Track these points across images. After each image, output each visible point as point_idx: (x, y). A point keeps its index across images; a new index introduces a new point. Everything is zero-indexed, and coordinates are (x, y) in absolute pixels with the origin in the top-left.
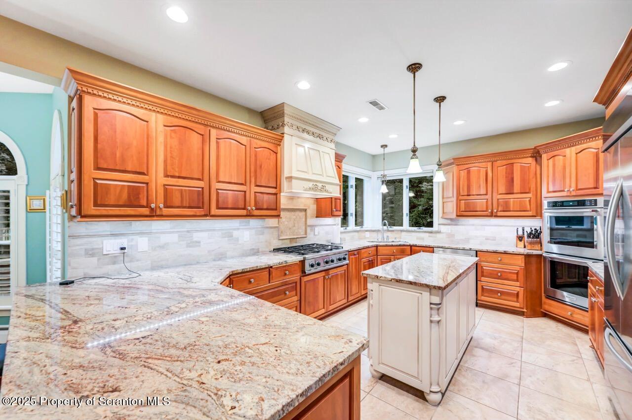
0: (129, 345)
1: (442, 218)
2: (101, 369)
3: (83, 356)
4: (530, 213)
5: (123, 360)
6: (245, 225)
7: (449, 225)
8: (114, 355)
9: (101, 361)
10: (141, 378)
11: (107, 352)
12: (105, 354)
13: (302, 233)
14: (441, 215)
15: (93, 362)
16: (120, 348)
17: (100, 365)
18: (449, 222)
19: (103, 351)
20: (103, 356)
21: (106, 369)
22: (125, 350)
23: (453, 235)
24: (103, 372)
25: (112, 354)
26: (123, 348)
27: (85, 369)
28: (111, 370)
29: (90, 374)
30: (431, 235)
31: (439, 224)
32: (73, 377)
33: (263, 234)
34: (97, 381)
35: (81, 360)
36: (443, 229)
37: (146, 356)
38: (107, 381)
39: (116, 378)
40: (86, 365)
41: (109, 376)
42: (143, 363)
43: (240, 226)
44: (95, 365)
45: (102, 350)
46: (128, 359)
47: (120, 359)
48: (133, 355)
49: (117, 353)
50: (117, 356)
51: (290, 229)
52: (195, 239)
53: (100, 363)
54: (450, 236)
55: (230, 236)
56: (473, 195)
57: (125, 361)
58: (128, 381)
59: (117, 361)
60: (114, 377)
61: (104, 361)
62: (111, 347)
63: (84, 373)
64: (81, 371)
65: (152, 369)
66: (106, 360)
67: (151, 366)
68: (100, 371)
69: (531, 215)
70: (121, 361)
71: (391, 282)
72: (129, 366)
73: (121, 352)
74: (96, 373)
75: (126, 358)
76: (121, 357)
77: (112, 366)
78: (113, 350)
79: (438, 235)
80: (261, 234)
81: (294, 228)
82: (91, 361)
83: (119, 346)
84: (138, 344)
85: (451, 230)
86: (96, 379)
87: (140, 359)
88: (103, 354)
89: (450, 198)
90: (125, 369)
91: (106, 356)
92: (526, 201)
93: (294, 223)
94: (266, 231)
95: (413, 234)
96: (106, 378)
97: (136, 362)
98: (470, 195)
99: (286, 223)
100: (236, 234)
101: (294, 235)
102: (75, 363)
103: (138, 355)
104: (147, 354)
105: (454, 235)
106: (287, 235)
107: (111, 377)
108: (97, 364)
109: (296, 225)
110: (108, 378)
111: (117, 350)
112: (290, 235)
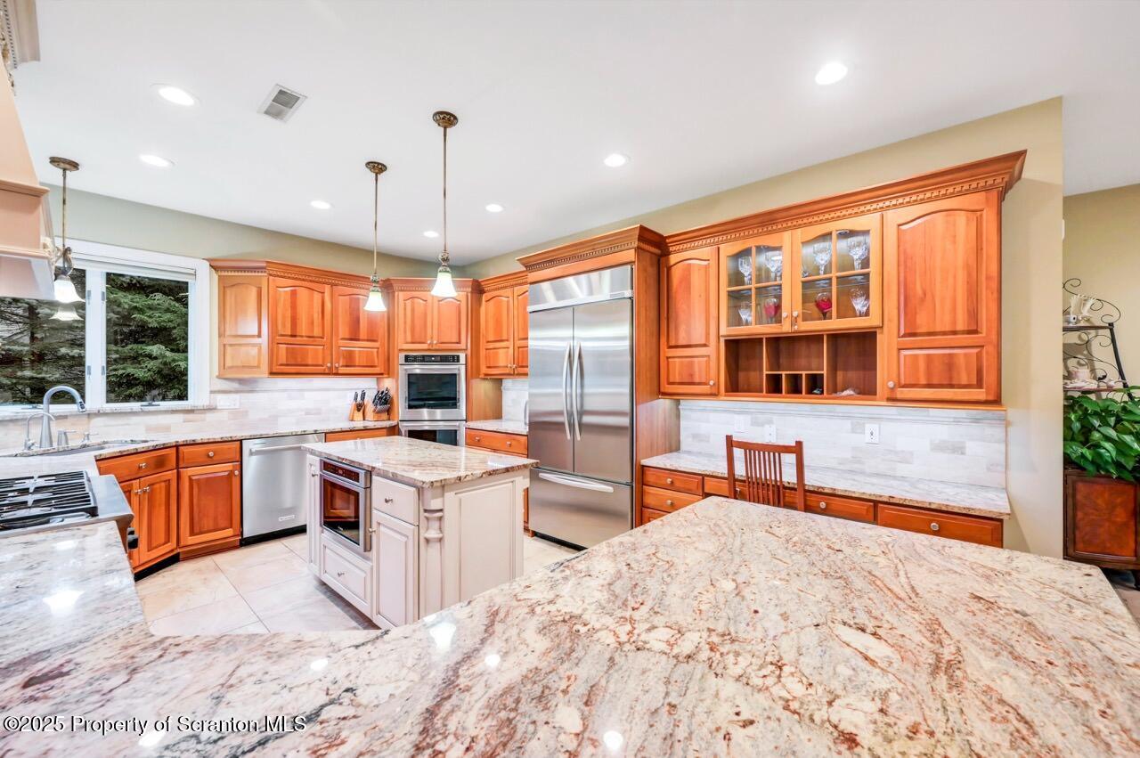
0: (903, 636)
1: (218, 377)
2: (982, 630)
3: (1004, 677)
4: (377, 370)
5: (937, 619)
7: (237, 392)
8: (944, 636)
9: (973, 642)
10: (935, 588)
11: (953, 649)
12: (959, 650)
14: (216, 373)
15: (990, 650)
16: (924, 641)
17: (980, 638)
18: (235, 385)
19: (960, 659)
20: (966, 648)
21: (973, 625)
22: (920, 631)
23: (245, 413)
24: (981, 624)
25: (947, 641)
26: (918, 638)
27: (1010, 649)
28: (966, 620)
29: (1005, 635)
30: (190, 416)
31: (212, 392)
32: (1035, 648)
34: (996, 619)
35: (1013, 671)
36: (222, 401)
37: (899, 602)
38: (981, 610)
39: (965, 607)
40: (1005, 653)
41: (975, 615)
42: (915, 599)
44: (989, 644)
45: (960, 662)
46: (927, 616)
47: (940, 624)
48: (917, 616)
49: (936, 636)
50: (940, 631)
53: (978, 640)
54: (238, 414)
56: (302, 336)
57: (936, 616)
58: (954, 596)
59: (948, 624)
60: (969, 609)
61: (969, 638)
62: (937, 654)
63: (1013, 643)
64: (1019, 649)
65: (913, 588)
66: (965, 639)
67: (909, 590)
68: (984, 628)
69: (379, 372)
70: (942, 620)
71: (482, 479)
72: (936, 608)
73: (928, 634)
74: (993, 630)
75: (930, 619)
76: (936, 627)
77: (961, 623)
78: (938, 646)
79: (209, 416)
82: (993, 654)
83: (923, 646)
84: (886, 626)
85: (241, 404)
86: (997, 622)
87: (913, 605)
88: (964, 652)
89: (253, 336)
90: (946, 608)
91: (960, 645)
92: (372, 352)
95: (134, 419)
96: (981, 616)
97: (923, 605)
98: (295, 336)
102: (1028, 674)
103: (910, 612)
104: (895, 604)
105: (247, 412)
107: (973, 612)
108: (984, 641)
110: (977, 612)
111: (932, 642)
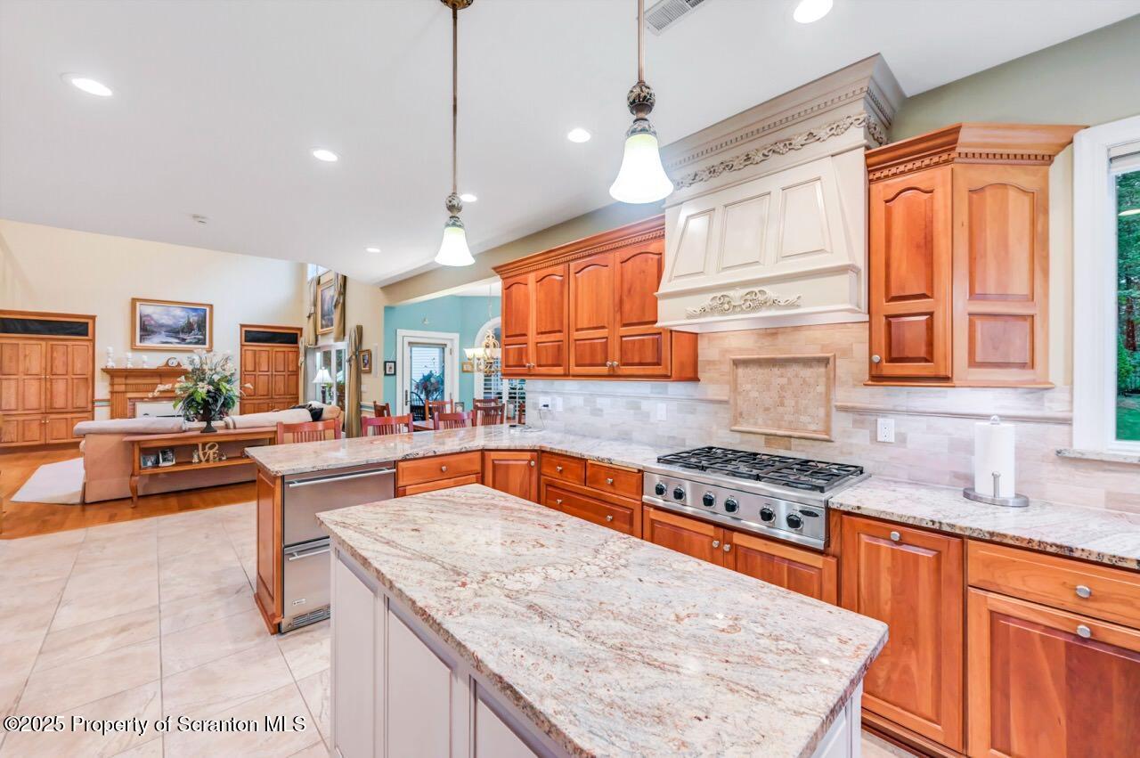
6: (659, 393)
13: (813, 427)
33: (693, 412)
43: (652, 393)
51: (767, 409)
52: (599, 406)
55: (637, 407)
80: (692, 413)
81: (781, 409)
93: (782, 398)
94: (701, 407)
99: (756, 394)
100: (645, 405)
101: (779, 427)
106: (756, 424)
109: (790, 402)
112: (767, 426)
